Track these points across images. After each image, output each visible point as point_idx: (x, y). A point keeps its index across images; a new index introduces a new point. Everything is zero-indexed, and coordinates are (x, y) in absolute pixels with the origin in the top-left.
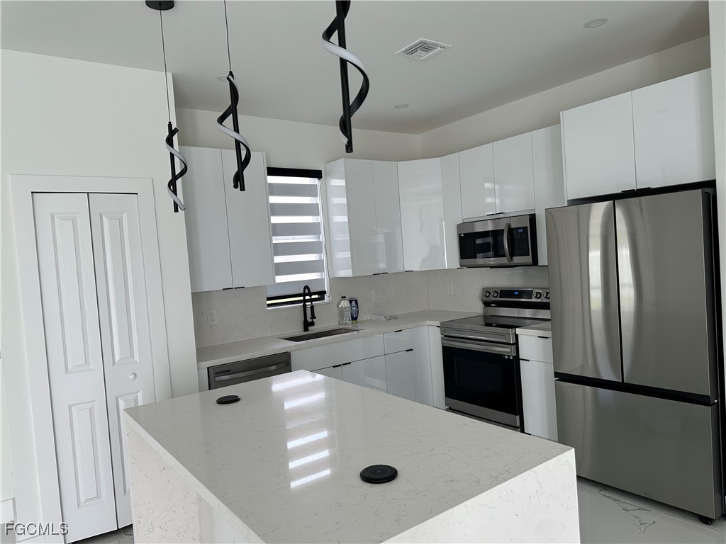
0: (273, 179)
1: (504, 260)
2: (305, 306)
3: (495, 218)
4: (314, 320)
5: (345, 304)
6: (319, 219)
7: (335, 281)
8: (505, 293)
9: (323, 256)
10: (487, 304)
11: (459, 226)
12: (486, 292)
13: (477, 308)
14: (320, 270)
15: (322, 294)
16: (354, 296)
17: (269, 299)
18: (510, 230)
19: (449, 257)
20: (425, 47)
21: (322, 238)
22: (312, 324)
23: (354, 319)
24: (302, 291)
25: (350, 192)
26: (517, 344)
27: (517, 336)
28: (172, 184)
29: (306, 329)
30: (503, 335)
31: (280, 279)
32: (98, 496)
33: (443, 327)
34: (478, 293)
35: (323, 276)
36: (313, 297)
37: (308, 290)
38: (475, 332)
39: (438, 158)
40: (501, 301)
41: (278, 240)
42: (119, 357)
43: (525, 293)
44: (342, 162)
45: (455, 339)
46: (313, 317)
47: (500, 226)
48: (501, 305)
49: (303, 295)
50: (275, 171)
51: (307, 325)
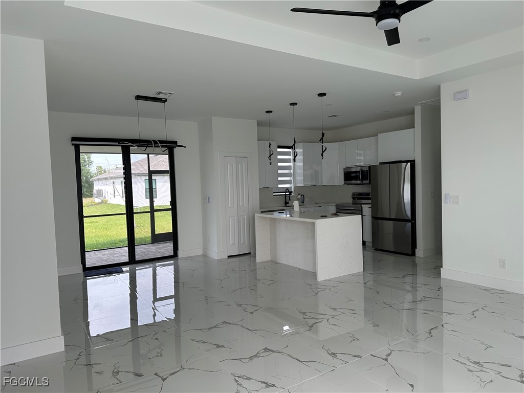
0: (279, 150)
1: (359, 182)
2: (286, 197)
3: (357, 166)
5: (299, 197)
6: (291, 164)
7: (296, 188)
8: (361, 194)
9: (292, 178)
10: (354, 198)
11: (344, 169)
12: (354, 194)
13: (350, 200)
14: (291, 183)
15: (291, 193)
16: (303, 194)
17: (274, 193)
18: (363, 172)
19: (339, 180)
20: (335, 116)
21: (292, 171)
22: (288, 203)
23: (303, 203)
25: (304, 154)
26: (362, 210)
27: (362, 208)
28: (270, 157)
29: (286, 205)
30: (357, 207)
31: (280, 186)
32: (235, 244)
33: (337, 206)
34: (351, 195)
35: (292, 185)
36: (288, 193)
37: (287, 191)
38: (348, 207)
39: (337, 143)
40: (358, 197)
41: (280, 172)
42: (241, 204)
43: (368, 194)
44: (302, 143)
45: (341, 210)
46: (290, 200)
47: (359, 169)
48: (359, 199)
49: (286, 192)
50: (279, 147)
51: (286, 203)
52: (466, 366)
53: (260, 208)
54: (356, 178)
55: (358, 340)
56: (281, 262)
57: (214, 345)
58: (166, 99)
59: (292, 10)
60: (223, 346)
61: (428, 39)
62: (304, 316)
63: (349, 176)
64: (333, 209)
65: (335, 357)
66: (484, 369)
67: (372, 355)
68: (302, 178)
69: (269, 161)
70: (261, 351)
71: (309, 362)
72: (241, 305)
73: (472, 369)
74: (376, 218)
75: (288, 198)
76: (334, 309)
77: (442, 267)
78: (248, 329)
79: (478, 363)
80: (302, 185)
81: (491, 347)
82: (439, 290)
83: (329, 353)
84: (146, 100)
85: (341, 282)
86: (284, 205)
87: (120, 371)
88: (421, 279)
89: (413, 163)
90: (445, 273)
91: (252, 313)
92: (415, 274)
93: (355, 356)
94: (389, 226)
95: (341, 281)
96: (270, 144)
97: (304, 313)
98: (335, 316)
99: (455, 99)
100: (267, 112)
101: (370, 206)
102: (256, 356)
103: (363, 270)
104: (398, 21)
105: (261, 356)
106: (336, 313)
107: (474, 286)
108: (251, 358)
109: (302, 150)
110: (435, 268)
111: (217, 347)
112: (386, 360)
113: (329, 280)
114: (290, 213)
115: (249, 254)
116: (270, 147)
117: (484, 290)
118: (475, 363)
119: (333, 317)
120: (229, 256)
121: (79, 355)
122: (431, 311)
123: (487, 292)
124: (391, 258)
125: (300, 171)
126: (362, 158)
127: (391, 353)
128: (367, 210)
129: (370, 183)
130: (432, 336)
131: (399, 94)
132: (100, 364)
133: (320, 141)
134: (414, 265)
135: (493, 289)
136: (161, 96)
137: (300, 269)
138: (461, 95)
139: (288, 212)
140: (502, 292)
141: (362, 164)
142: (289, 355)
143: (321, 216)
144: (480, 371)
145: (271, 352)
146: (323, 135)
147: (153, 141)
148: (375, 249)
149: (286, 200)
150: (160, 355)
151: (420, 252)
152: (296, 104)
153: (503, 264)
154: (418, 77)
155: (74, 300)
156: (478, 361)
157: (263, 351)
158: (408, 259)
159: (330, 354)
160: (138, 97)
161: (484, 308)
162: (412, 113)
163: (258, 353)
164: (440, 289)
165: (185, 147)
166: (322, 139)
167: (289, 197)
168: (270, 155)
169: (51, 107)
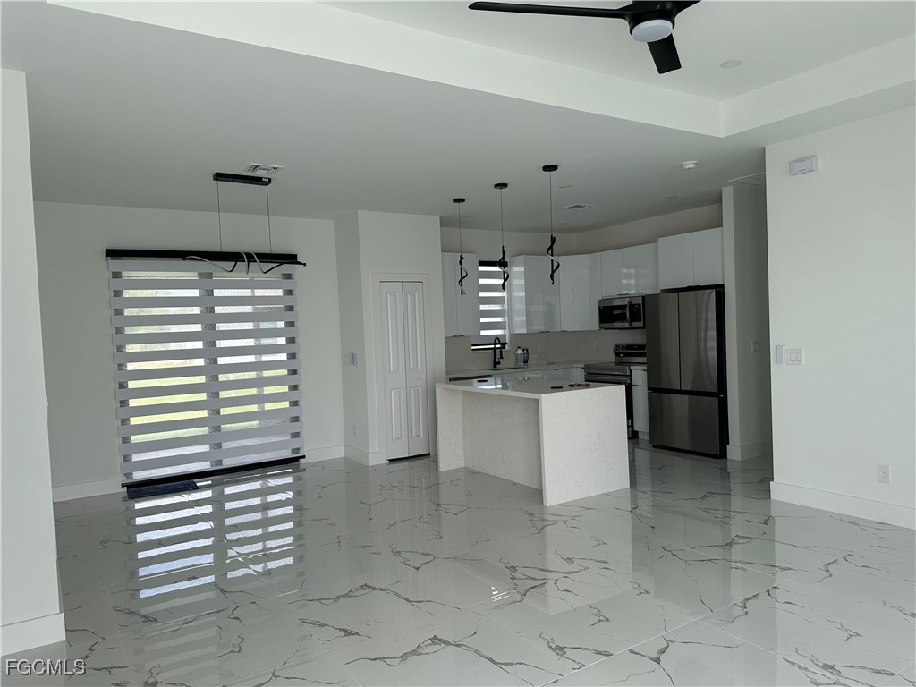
0: (481, 268)
1: (627, 325)
2: (495, 352)
3: (622, 297)
4: (501, 360)
5: (520, 351)
7: (513, 336)
8: (629, 347)
9: (506, 319)
10: (617, 354)
11: (599, 301)
12: (617, 346)
13: (611, 358)
14: (504, 328)
15: (504, 345)
16: (526, 347)
17: (473, 345)
18: (632, 306)
19: (593, 321)
20: (579, 206)
21: (505, 306)
22: (499, 363)
23: (526, 362)
24: (493, 342)
25: (527, 275)
26: (631, 375)
27: (631, 371)
28: (461, 281)
29: (495, 367)
30: (623, 370)
31: (483, 333)
33: (586, 368)
34: (612, 348)
35: (507, 332)
36: (499, 346)
37: (497, 341)
38: (609, 369)
39: (587, 255)
40: (626, 353)
41: (483, 307)
42: (411, 367)
43: (641, 347)
44: (523, 256)
45: (595, 376)
46: (502, 358)
47: (626, 302)
48: (626, 355)
49: (495, 344)
50: (482, 263)
51: (496, 364)
52: (808, 674)
53: (447, 374)
54: (622, 318)
55: (607, 620)
56: (482, 471)
57: (340, 629)
58: (270, 179)
59: (471, 7)
60: (357, 634)
61: (738, 63)
62: (514, 574)
63: (609, 314)
64: (579, 374)
65: (562, 656)
66: (842, 681)
67: (631, 651)
68: (524, 318)
69: (459, 288)
70: (426, 643)
71: (512, 664)
72: (399, 552)
73: (820, 679)
74: (655, 390)
75: (498, 355)
76: (570, 560)
77: (772, 480)
78: (407, 600)
79: (832, 667)
80: (524, 331)
81: (858, 635)
82: (766, 524)
83: (550, 647)
84: (233, 181)
85: (586, 509)
86: (491, 366)
87: (159, 681)
88: (737, 503)
89: (719, 290)
90: (778, 490)
91: (417, 569)
92: (727, 493)
93: (600, 653)
94: (681, 404)
95: (586, 506)
96: (462, 258)
97: (514, 568)
98: (569, 573)
99: (792, 173)
100: (455, 201)
101: (645, 368)
102: (414, 652)
103: (628, 485)
104: (671, 25)
105: (424, 652)
106: (570, 568)
107: (832, 515)
108: (405, 656)
109: (522, 269)
110: (761, 482)
111: (345, 635)
112: (658, 660)
113: (566, 505)
114: (502, 381)
115: (427, 455)
116: (461, 263)
117: (849, 522)
118: (827, 667)
119: (567, 575)
120: (390, 460)
121: (91, 649)
122: (748, 563)
123: (856, 526)
124: (683, 463)
125: (520, 306)
126: (633, 282)
127: (668, 646)
128: (639, 375)
129: (644, 327)
130: (746, 613)
131: (690, 165)
132: (126, 667)
133: (548, 251)
134: (725, 475)
135: (865, 521)
136: (258, 173)
137: (515, 484)
138: (802, 166)
139: (499, 381)
140: (883, 527)
141: (633, 292)
142: (476, 652)
143: (552, 388)
144: (835, 684)
145: (443, 645)
146: (553, 240)
147: (247, 254)
148: (655, 447)
149: (497, 357)
150: (237, 649)
151: (734, 451)
152: (505, 185)
153: (883, 475)
154: (721, 132)
155: (102, 543)
156: (831, 664)
157: (429, 642)
158: (715, 464)
159: (554, 650)
160: (219, 176)
161: (848, 557)
162: (719, 200)
163: (419, 647)
164: (768, 520)
165: (305, 265)
166: (551, 247)
167: (501, 352)
168: (462, 278)
169: (39, 194)
